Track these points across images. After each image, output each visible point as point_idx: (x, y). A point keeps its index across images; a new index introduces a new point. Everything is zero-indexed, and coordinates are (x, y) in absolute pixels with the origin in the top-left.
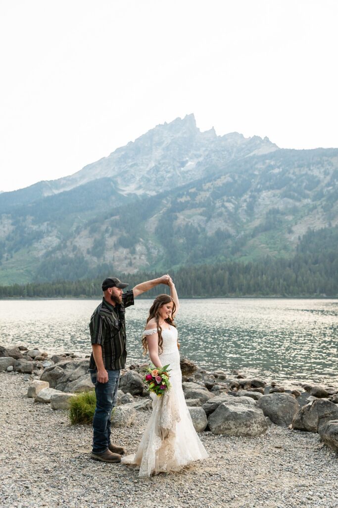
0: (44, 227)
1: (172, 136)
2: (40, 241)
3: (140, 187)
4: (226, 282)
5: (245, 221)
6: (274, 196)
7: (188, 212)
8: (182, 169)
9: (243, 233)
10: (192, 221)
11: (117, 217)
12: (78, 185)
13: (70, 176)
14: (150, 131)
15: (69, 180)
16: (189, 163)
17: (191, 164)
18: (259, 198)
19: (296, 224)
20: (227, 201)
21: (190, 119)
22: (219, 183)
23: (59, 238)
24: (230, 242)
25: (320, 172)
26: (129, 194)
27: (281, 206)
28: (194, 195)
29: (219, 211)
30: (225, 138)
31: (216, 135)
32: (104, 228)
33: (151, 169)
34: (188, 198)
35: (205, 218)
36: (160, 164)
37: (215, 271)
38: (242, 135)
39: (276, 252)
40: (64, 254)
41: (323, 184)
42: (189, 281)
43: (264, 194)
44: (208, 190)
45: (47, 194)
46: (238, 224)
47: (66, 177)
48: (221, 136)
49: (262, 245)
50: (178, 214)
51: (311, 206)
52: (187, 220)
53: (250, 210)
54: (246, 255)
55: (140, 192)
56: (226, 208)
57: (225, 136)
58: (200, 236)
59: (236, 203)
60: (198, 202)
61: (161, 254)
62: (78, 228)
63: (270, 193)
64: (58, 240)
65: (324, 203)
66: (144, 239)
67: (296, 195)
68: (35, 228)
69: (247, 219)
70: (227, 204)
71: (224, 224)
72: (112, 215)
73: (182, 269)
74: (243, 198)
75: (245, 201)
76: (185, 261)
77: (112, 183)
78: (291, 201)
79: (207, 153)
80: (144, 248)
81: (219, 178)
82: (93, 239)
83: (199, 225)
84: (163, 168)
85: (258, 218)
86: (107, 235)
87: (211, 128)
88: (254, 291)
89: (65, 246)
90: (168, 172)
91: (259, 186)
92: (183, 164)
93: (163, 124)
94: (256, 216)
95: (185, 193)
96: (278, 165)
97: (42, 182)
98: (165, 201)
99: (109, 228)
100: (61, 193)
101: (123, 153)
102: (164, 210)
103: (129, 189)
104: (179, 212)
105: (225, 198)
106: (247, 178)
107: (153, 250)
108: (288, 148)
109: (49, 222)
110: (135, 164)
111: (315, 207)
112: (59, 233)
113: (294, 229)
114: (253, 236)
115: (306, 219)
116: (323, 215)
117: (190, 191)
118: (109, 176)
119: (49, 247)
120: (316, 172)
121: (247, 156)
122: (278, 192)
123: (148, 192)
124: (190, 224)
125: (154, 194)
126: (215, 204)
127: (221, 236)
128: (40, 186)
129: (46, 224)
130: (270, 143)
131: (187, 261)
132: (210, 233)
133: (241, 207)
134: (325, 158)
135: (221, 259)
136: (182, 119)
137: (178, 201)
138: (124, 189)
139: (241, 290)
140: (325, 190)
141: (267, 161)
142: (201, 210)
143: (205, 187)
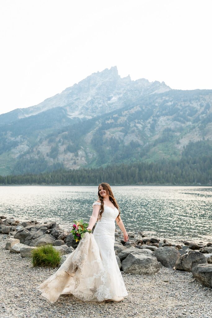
0: (19, 138)
1: (102, 81)
2: (16, 147)
3: (81, 113)
4: (137, 175)
5: (149, 135)
6: (168, 120)
7: (112, 130)
8: (109, 102)
9: (148, 144)
10: (115, 136)
11: (66, 133)
12: (41, 112)
13: (36, 106)
14: (88, 77)
15: (35, 108)
16: (114, 98)
17: (114, 99)
18: (158, 121)
19: (182, 138)
20: (138, 123)
21: (114, 70)
22: (133, 111)
23: (29, 146)
24: (139, 149)
25: (197, 105)
26: (75, 118)
27: (172, 126)
28: (116, 119)
29: (133, 129)
30: (136, 82)
31: (131, 80)
32: (58, 139)
33: (88, 102)
34: (113, 121)
35: (123, 134)
36: (94, 98)
37: (130, 168)
38: (147, 80)
39: (169, 156)
40: (32, 156)
41: (199, 113)
42: (113, 174)
43: (162, 119)
44: (125, 116)
45: (21, 117)
46: (145, 138)
47: (33, 106)
48: (134, 81)
49: (160, 152)
50: (106, 131)
51: (192, 127)
52: (112, 135)
53: (153, 129)
54: (149, 158)
55: (81, 117)
56: (137, 127)
58: (120, 145)
59: (144, 124)
60: (119, 123)
61: (95, 156)
62: (41, 139)
63: (165, 118)
64: (28, 147)
65: (200, 125)
66: (84, 147)
67: (182, 119)
68: (13, 139)
69: (151, 135)
70: (138, 125)
71: (135, 137)
72: (63, 131)
73: (108, 167)
74: (148, 121)
75: (149, 123)
76: (110, 161)
77: (63, 110)
78: (179, 123)
79: (125, 92)
80: (84, 152)
81: (133, 108)
82: (51, 147)
83: (120, 138)
84: (96, 101)
85: (157, 134)
86: (60, 144)
87: (128, 76)
88: (155, 181)
89: (33, 151)
90: (100, 104)
91: (158, 113)
92: (109, 99)
93: (97, 72)
94: (156, 133)
95: (111, 117)
96: (171, 100)
97: (18, 109)
98: (97, 123)
99: (61, 139)
100: (30, 117)
101: (71, 91)
102: (97, 128)
103: (75, 115)
104: (107, 130)
105: (136, 121)
106: (150, 108)
107: (89, 154)
108: (178, 89)
109: (22, 135)
110: (78, 98)
111: (194, 127)
112: (29, 143)
113: (181, 141)
114: (154, 145)
115: (188, 135)
116: (199, 132)
117: (114, 116)
118: (61, 106)
119: (22, 151)
120: (195, 105)
121: (151, 94)
122: (170, 117)
123: (86, 117)
124: (113, 137)
125: (90, 117)
126: (130, 124)
127: (134, 145)
128: (16, 112)
129: (20, 137)
130: (166, 86)
131: (112, 161)
132: (127, 143)
133: (147, 127)
134: (201, 96)
135: (133, 160)
136: (109, 69)
137: (106, 122)
138: (71, 114)
139: (146, 180)
140: (201, 116)
141: (164, 97)
142: (121, 129)
143: (124, 114)
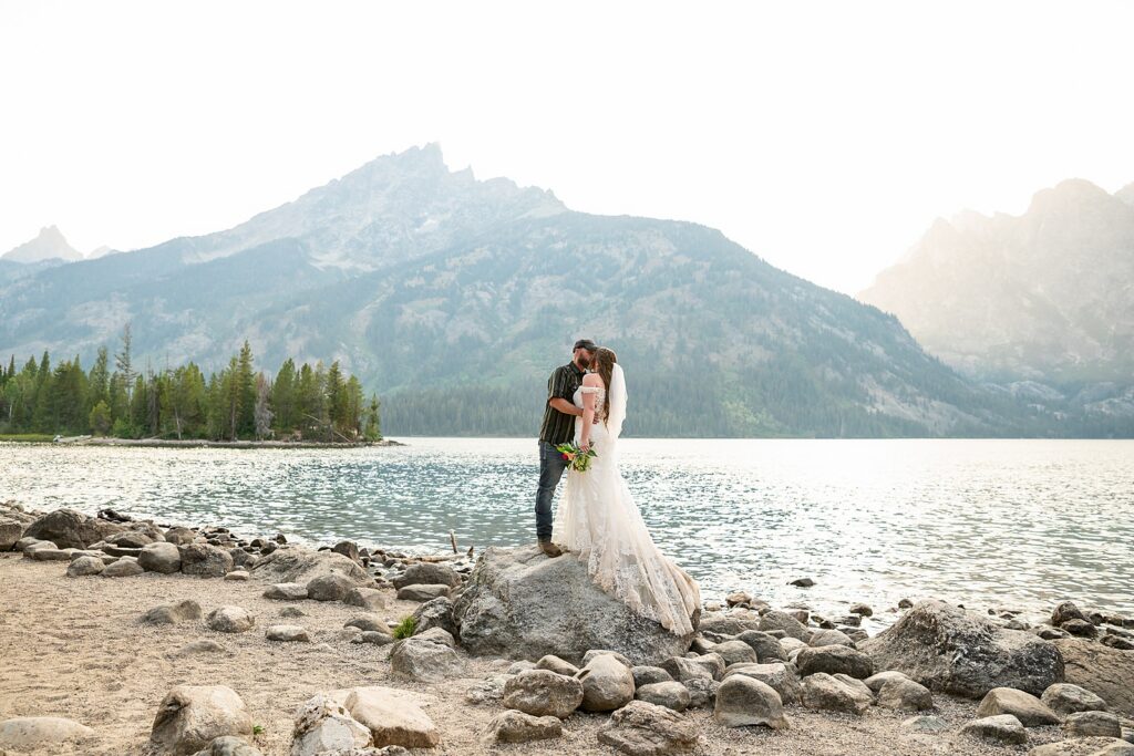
0: (184, 317)
1: (402, 176)
2: (176, 340)
3: (346, 257)
4: (459, 415)
5: (505, 321)
6: (552, 285)
7: (420, 304)
8: (417, 230)
9: (500, 340)
10: (425, 319)
11: (306, 308)
12: (243, 248)
13: (228, 231)
14: (367, 164)
15: (226, 237)
16: (429, 221)
17: (431, 223)
18: (530, 287)
20: (481, 289)
21: (434, 150)
22: (472, 259)
23: (210, 337)
24: (480, 354)
25: (621, 253)
26: (328, 268)
27: (559, 302)
28: (430, 277)
29: (468, 304)
30: (488, 185)
31: (474, 179)
32: (284, 323)
33: (365, 228)
34: (422, 281)
35: (444, 315)
36: (380, 220)
37: (446, 399)
38: (513, 182)
40: (218, 363)
41: (624, 271)
42: (407, 412)
43: (537, 281)
44: (453, 269)
45: (188, 260)
46: (495, 326)
47: (222, 232)
48: (483, 181)
49: (526, 361)
50: (403, 306)
51: (602, 305)
52: (417, 316)
53: (515, 306)
54: (501, 375)
55: (346, 265)
56: (478, 299)
57: (487, 182)
58: (436, 342)
59: (495, 293)
60: (436, 288)
61: (374, 368)
62: (241, 322)
63: (546, 280)
64: (208, 340)
65: (621, 300)
67: (583, 285)
68: (168, 318)
69: (509, 320)
70: (481, 294)
71: (473, 325)
72: (298, 304)
73: (400, 395)
74: (505, 286)
75: (508, 290)
76: (410, 381)
77: (299, 247)
78: (575, 294)
79: (457, 207)
80: (347, 357)
81: (472, 251)
82: (266, 342)
83: (436, 325)
84: (385, 228)
85: (525, 319)
86: (289, 335)
87: (467, 167)
88: (497, 427)
90: (393, 234)
91: (531, 268)
92: (419, 222)
93: (390, 154)
94: (523, 315)
95: (418, 272)
96: (564, 236)
97: (180, 238)
98: (384, 284)
99: (293, 324)
100: (215, 261)
101: (321, 198)
102: (383, 298)
103: (328, 259)
104: (406, 303)
105: (479, 284)
106: (515, 255)
107: (360, 362)
109: (191, 310)
110: (339, 217)
111: (607, 307)
112: (210, 329)
114: (514, 346)
116: (616, 319)
117: (426, 269)
118: (295, 236)
119: (192, 350)
120: (615, 253)
121: (519, 217)
122: (558, 279)
123: (359, 266)
124: (421, 323)
125: (369, 269)
126: (463, 292)
127: (469, 343)
128: (176, 247)
129: (187, 312)
130: (556, 200)
131: (413, 382)
132: (451, 339)
133: (502, 299)
134: (630, 232)
135: (463, 379)
136: (421, 148)
137: (406, 284)
138: (318, 258)
139: (479, 426)
140: (625, 281)
141: (548, 229)
142: (440, 302)
143: (450, 265)
